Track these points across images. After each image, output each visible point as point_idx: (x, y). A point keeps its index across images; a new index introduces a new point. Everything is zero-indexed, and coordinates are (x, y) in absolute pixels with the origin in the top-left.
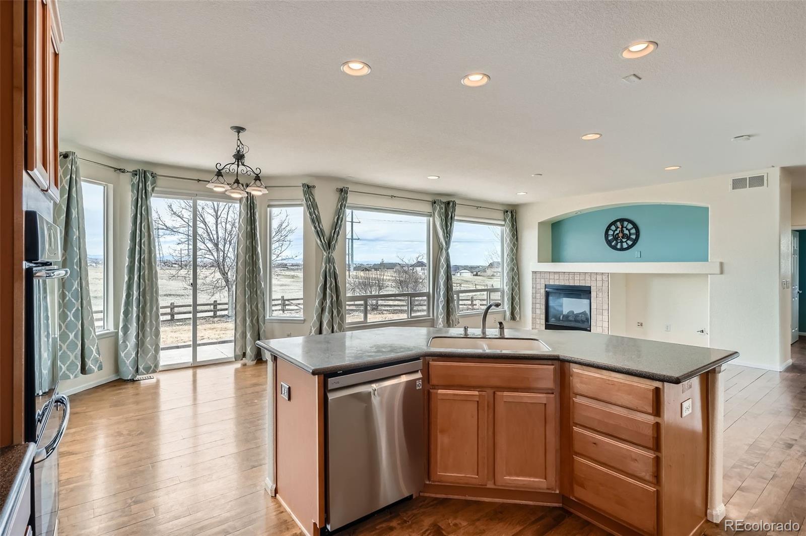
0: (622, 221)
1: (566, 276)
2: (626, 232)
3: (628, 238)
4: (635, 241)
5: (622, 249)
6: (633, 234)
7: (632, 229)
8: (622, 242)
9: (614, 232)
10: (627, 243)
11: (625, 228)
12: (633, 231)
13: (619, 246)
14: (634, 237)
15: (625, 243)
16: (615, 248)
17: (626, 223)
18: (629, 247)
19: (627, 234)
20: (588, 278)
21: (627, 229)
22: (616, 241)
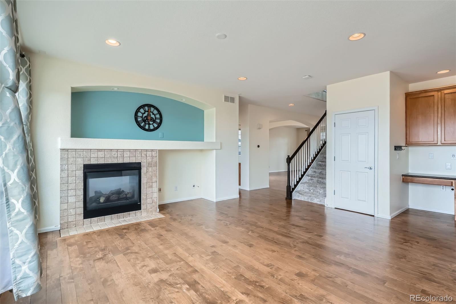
0: (150, 106)
1: (114, 153)
2: (153, 116)
3: (154, 121)
4: (159, 125)
5: (149, 130)
6: (158, 119)
7: (157, 114)
8: (149, 124)
9: (143, 114)
10: (153, 126)
11: (152, 112)
12: (158, 116)
13: (147, 127)
14: (158, 121)
15: (152, 125)
16: (143, 128)
17: (152, 109)
18: (155, 129)
19: (153, 118)
20: (138, 154)
21: (153, 114)
22: (145, 123)
